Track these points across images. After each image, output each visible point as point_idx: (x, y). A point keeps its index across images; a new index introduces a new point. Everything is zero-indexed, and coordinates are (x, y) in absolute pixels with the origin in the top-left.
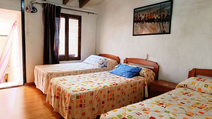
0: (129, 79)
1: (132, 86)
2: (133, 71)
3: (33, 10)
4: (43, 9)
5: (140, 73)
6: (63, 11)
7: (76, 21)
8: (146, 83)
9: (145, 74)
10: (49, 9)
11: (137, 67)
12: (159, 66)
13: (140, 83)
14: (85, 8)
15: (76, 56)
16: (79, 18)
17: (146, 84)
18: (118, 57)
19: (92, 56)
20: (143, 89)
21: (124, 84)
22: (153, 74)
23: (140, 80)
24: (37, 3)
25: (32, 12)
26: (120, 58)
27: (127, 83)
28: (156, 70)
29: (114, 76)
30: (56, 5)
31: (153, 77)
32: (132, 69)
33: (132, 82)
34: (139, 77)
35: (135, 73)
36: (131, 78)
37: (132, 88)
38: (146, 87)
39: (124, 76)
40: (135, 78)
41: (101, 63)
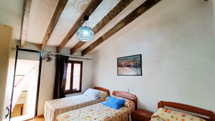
0: (118, 111)
1: (120, 117)
2: (119, 103)
3: (48, 60)
4: (56, 58)
5: (125, 104)
6: (70, 59)
7: (79, 65)
8: (129, 112)
9: (128, 105)
10: (60, 59)
11: (122, 100)
12: (137, 98)
13: (125, 113)
14: (85, 56)
15: (78, 89)
16: (81, 63)
17: (130, 114)
18: (108, 90)
19: (90, 89)
20: (127, 117)
21: (114, 116)
22: (133, 104)
23: (125, 110)
24: (52, 55)
25: (48, 61)
26: (110, 90)
27: (116, 115)
28: (135, 101)
29: (106, 108)
30: (66, 55)
31: (133, 107)
32: (119, 102)
33: (120, 113)
34: (125, 108)
35: (121, 105)
36: (119, 109)
37: (120, 118)
38: (130, 116)
39: (113, 107)
40: (122, 109)
41: (96, 96)
